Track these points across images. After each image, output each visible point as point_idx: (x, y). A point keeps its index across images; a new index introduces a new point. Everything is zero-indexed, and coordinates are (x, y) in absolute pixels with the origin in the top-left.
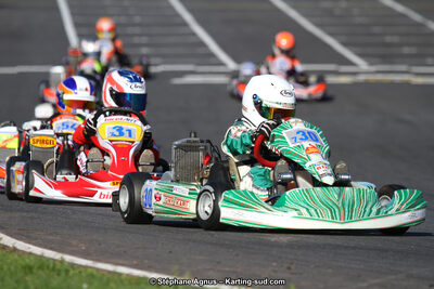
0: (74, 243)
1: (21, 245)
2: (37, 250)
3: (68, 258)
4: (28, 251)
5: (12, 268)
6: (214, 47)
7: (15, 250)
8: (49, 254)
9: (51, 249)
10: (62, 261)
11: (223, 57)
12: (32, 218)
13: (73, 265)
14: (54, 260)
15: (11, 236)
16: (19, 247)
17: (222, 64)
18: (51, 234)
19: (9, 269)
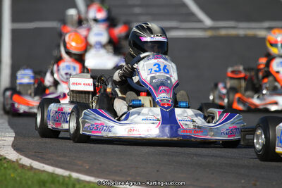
0: (79, 163)
1: (37, 165)
2: (49, 169)
3: (75, 175)
4: (43, 169)
5: (30, 182)
6: (194, 8)
7: (31, 168)
8: (59, 171)
9: (61, 168)
10: (70, 177)
11: (201, 15)
12: (45, 143)
13: (78, 180)
14: (64, 177)
15: (29, 157)
16: (35, 166)
17: (200, 21)
18: (60, 156)
19: (27, 183)
